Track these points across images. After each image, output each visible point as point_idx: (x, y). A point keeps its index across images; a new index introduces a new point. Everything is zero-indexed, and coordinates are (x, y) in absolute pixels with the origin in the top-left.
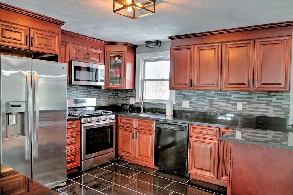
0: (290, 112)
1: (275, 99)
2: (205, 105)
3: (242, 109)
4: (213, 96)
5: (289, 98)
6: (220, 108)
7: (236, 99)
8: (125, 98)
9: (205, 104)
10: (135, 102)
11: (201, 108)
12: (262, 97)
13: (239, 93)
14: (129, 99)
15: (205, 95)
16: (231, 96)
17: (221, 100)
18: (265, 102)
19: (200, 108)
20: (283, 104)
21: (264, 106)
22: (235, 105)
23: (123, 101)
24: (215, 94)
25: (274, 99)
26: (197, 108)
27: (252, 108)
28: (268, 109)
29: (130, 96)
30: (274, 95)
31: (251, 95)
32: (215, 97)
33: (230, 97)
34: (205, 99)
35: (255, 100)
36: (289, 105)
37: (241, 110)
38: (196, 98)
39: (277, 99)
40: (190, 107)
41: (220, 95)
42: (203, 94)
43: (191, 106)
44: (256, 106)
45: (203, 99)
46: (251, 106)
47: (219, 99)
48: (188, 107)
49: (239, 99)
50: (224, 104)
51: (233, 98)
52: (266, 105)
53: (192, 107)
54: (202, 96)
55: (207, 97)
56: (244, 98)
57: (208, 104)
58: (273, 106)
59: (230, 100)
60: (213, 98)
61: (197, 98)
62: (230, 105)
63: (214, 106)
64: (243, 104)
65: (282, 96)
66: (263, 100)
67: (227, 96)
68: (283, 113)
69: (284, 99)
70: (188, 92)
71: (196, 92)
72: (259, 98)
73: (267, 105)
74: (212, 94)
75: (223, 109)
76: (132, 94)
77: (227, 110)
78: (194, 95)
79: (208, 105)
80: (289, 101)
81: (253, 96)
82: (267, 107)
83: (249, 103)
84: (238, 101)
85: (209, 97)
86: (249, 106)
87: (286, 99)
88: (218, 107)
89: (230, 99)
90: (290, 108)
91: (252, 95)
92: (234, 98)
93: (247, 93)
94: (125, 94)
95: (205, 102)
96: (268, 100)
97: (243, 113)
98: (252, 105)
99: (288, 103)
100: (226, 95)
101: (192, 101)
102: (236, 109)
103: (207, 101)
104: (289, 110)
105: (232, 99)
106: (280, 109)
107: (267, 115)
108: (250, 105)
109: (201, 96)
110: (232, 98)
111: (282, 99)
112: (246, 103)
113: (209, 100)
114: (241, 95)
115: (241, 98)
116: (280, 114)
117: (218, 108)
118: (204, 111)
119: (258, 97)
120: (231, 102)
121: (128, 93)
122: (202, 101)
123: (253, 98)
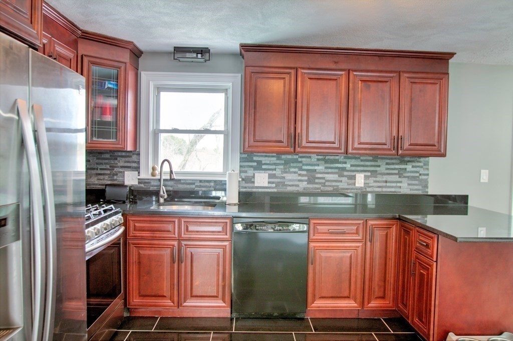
0: (429, 185)
1: (410, 167)
2: (300, 181)
3: (364, 183)
4: (315, 163)
5: (428, 165)
6: (327, 184)
7: (353, 168)
8: (108, 172)
9: (300, 178)
10: (139, 179)
11: (293, 185)
12: (393, 164)
13: (359, 158)
14: (121, 172)
15: (301, 162)
16: (345, 163)
17: (330, 170)
18: (396, 172)
19: (290, 186)
20: (420, 175)
21: (396, 178)
22: (354, 177)
23: (102, 177)
24: (318, 160)
25: (409, 167)
26: (284, 187)
27: (378, 182)
28: (401, 182)
29: (122, 167)
30: (409, 161)
31: (377, 161)
32: (318, 165)
33: (344, 165)
34: (300, 169)
35: (383, 169)
36: (428, 175)
37: (362, 185)
38: (282, 167)
39: (413, 167)
40: (270, 185)
41: (326, 161)
42: (296, 161)
43: (273, 183)
44: (385, 178)
45: (296, 170)
46: (378, 179)
47: (326, 168)
48: (266, 185)
49: (359, 168)
50: (335, 177)
51: (349, 166)
52: (398, 176)
53: (274, 185)
54: (295, 165)
55: (303, 165)
56: (367, 166)
57: (306, 178)
58: (408, 177)
59: (344, 169)
60: (316, 168)
61: (285, 167)
62: (344, 179)
63: (317, 181)
64: (365, 176)
65: (420, 162)
66: (395, 169)
67: (340, 163)
68: (420, 187)
69: (421, 167)
70: (266, 156)
71: (283, 157)
72: (388, 167)
73: (400, 177)
74: (313, 160)
75: (333, 186)
76: (128, 162)
77: (340, 187)
78: (278, 162)
79: (306, 181)
80: (428, 169)
81: (379, 162)
82: (400, 179)
83: (374, 173)
84: (358, 171)
85: (307, 165)
86: (375, 179)
87: (424, 167)
88: (325, 183)
89: (344, 168)
90: (429, 180)
91: (379, 160)
92: (352, 166)
93: (371, 158)
94: (107, 161)
95: (300, 175)
96: (400, 169)
97: (365, 190)
98: (379, 178)
99: (426, 172)
100: (337, 162)
101: (275, 174)
102: (355, 184)
103: (305, 173)
104: (428, 182)
105: (347, 169)
106: (416, 182)
107: (400, 192)
108: (375, 177)
109: (292, 165)
110: (348, 166)
111: (418, 167)
112: (369, 174)
113: (308, 170)
114: (362, 161)
115: (363, 166)
116: (416, 190)
117: (324, 185)
118: (298, 191)
119: (387, 164)
120: (346, 173)
121: (117, 159)
122: (295, 173)
123: (379, 166)
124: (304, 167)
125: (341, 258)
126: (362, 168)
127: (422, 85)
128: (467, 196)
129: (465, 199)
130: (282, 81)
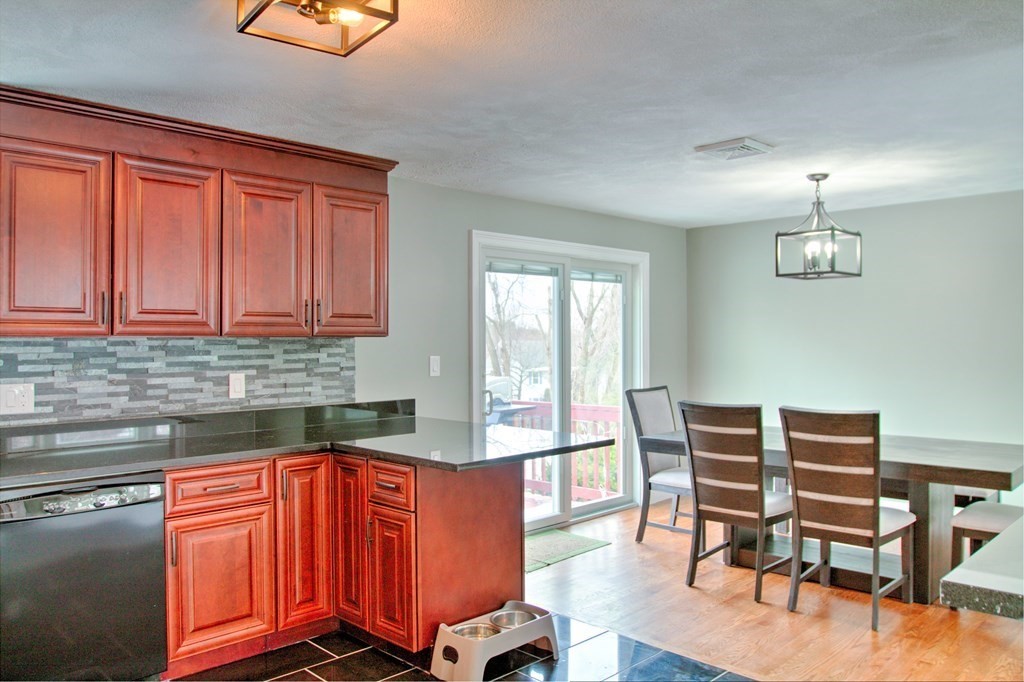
0: (356, 387)
1: (325, 355)
2: (111, 395)
3: (247, 392)
4: (145, 355)
5: (353, 351)
6: (172, 397)
7: (224, 363)
9: (112, 389)
11: (96, 406)
12: (296, 351)
13: (234, 343)
15: (114, 354)
16: (208, 353)
17: (177, 370)
18: (302, 366)
19: (89, 407)
20: (342, 369)
21: (301, 377)
22: (226, 381)
24: (152, 348)
25: (323, 356)
26: (76, 412)
27: (271, 386)
28: (310, 384)
30: (322, 346)
31: (268, 348)
32: (153, 360)
33: (206, 358)
34: (113, 370)
35: (278, 362)
36: (353, 368)
37: (243, 395)
38: (69, 367)
39: (329, 355)
40: (40, 410)
41: (168, 351)
42: (104, 354)
43: (47, 404)
44: (283, 378)
45: (103, 372)
46: (270, 382)
47: (169, 365)
48: (31, 409)
49: (234, 363)
50: (188, 382)
51: (215, 358)
52: (305, 374)
53: (50, 409)
54: (100, 361)
55: (119, 360)
56: (249, 357)
57: (126, 388)
58: (322, 375)
59: (205, 365)
60: (148, 365)
61: (77, 366)
62: (207, 386)
63: (150, 392)
64: (246, 376)
65: (340, 346)
66: (299, 361)
67: (198, 353)
68: (342, 392)
69: (343, 355)
70: (27, 344)
71: (72, 344)
72: (288, 357)
73: (308, 375)
74: (139, 350)
75: (185, 401)
77: (199, 401)
78: (59, 356)
79: (125, 394)
80: (353, 359)
81: (272, 349)
82: (308, 380)
83: (263, 371)
84: (233, 368)
85: (128, 360)
86: (265, 381)
87: (347, 355)
88: (167, 396)
89: (205, 362)
90: (356, 378)
91: (271, 346)
92: (220, 358)
93: (255, 342)
95: (111, 382)
96: (309, 360)
97: (247, 404)
98: (274, 379)
99: (350, 364)
100: (192, 351)
101: (52, 384)
102: (227, 393)
103: (123, 377)
104: (354, 381)
105: (212, 365)
106: (337, 383)
107: (310, 403)
108: (265, 378)
109: (92, 361)
110: (213, 359)
111: (338, 355)
112: (253, 372)
113: (129, 372)
114: (240, 347)
115: (241, 357)
116: (337, 396)
117: (166, 400)
118: (109, 417)
119: (286, 352)
120: (209, 374)
122: (100, 378)
123: (272, 357)
124: (122, 365)
125: (232, 541)
126: (240, 362)
127: (349, 211)
128: (413, 401)
129: (409, 406)
130: (79, 178)
